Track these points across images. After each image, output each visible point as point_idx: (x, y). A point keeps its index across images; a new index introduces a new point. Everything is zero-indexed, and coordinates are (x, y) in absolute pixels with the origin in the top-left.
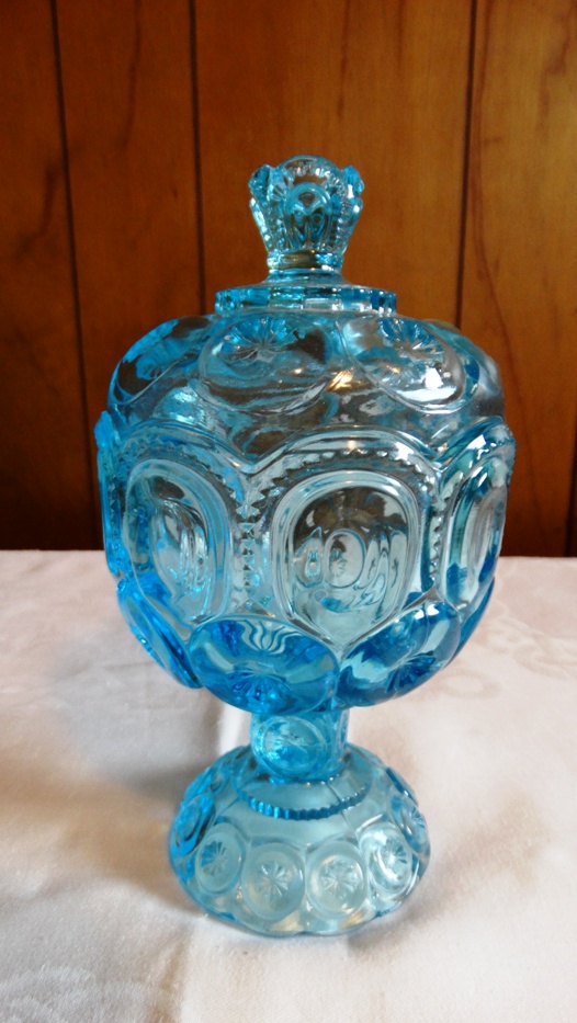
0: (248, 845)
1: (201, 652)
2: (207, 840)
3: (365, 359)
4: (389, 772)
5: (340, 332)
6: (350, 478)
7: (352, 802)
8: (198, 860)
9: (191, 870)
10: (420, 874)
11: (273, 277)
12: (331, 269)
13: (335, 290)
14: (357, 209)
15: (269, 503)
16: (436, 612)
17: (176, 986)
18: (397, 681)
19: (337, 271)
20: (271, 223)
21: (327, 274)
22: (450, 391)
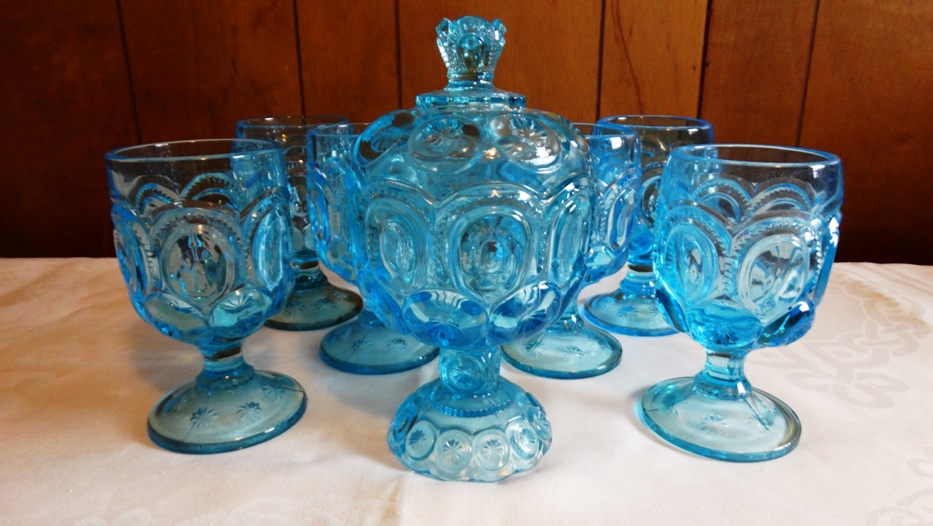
0: (438, 432)
1: (410, 311)
2: (413, 430)
3: (503, 142)
4: (528, 396)
5: (488, 127)
6: (494, 210)
7: (502, 408)
8: (408, 442)
9: (403, 448)
10: (544, 453)
11: (451, 86)
12: (485, 82)
13: (486, 99)
14: (502, 44)
15: (448, 224)
16: (545, 287)
17: (398, 499)
18: (524, 328)
19: (489, 83)
20: (450, 54)
21: (483, 86)
22: (553, 158)
